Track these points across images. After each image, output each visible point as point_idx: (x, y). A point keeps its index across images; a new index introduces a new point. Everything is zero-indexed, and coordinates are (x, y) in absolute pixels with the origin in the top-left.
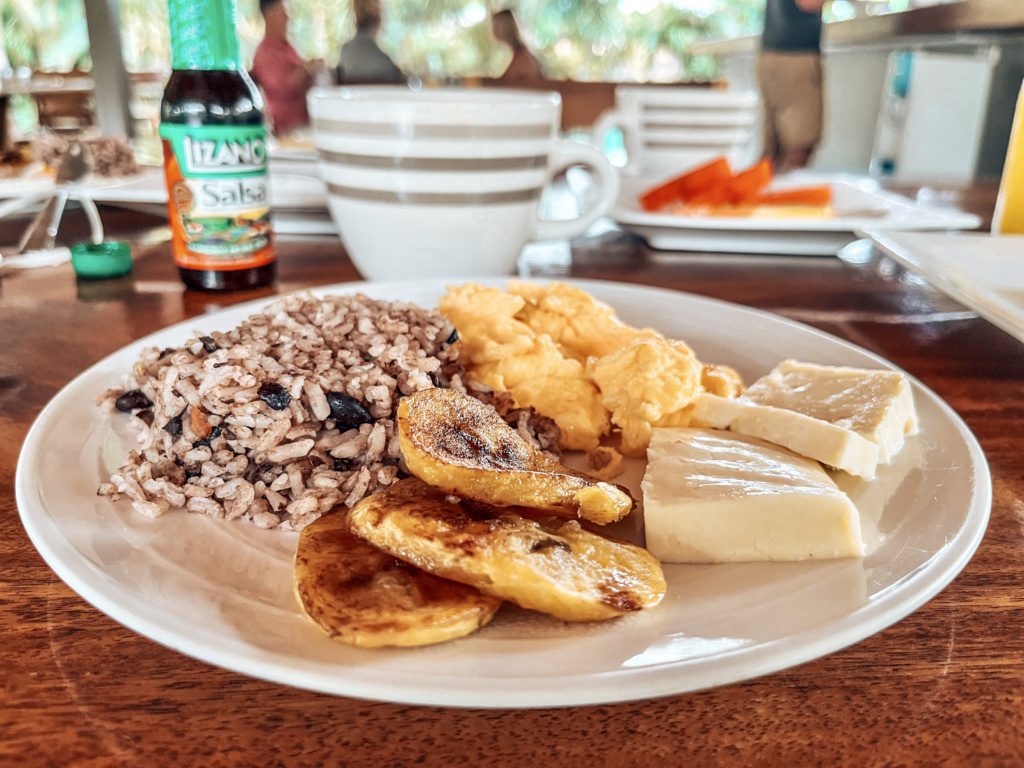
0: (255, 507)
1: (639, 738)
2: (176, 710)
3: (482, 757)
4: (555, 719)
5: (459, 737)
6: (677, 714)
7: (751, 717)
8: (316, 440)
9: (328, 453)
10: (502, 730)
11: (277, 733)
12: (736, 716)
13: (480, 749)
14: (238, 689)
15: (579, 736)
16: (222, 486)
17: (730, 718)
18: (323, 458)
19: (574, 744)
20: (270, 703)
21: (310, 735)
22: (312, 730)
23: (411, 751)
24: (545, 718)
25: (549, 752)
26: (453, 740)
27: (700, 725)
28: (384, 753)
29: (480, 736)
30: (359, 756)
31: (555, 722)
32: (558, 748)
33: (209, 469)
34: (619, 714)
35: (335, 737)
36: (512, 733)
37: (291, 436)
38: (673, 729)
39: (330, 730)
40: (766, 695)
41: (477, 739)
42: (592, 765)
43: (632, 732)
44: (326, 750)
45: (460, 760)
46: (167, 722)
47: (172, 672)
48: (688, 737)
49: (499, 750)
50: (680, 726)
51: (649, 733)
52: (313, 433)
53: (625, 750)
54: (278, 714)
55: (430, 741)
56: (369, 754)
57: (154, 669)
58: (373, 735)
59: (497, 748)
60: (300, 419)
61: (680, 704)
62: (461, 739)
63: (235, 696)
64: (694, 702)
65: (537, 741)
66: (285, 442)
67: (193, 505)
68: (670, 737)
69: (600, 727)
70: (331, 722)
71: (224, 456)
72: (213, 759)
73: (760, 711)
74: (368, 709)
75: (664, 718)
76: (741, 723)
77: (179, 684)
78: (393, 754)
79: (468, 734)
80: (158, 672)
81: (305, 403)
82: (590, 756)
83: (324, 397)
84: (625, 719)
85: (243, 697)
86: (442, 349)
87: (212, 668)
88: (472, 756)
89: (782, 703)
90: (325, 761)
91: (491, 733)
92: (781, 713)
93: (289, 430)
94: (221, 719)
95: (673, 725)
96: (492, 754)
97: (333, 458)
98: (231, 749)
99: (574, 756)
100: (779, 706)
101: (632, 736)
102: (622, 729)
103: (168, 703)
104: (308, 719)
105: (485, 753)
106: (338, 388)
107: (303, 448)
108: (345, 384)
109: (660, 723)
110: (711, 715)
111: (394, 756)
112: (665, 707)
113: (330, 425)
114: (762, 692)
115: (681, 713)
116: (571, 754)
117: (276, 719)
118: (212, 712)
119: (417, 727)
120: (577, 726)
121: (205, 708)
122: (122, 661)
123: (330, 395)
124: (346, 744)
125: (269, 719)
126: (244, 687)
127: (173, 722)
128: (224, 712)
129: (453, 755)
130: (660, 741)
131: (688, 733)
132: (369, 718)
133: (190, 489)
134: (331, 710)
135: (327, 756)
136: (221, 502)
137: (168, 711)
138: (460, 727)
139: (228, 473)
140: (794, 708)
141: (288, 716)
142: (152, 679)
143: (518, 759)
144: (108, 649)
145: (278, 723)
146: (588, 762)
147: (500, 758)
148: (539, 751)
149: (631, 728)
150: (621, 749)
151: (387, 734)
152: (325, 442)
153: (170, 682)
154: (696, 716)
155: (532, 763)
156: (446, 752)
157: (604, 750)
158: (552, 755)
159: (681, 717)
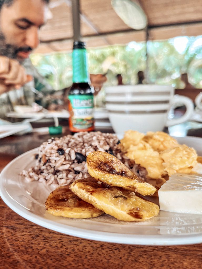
0: (54, 182)
1: (138, 264)
2: (15, 229)
3: (86, 258)
4: (113, 252)
5: (82, 251)
6: (154, 259)
7: (181, 265)
8: (71, 165)
9: (73, 169)
10: (95, 252)
11: (35, 240)
12: (176, 264)
13: (87, 255)
14: (32, 227)
15: (118, 258)
16: (48, 176)
17: (173, 263)
18: (72, 170)
19: (116, 260)
20: (38, 232)
21: (43, 242)
22: (45, 241)
23: (67, 252)
24: (110, 251)
25: (106, 261)
26: (80, 251)
27: (161, 264)
28: (60, 251)
29: (88, 252)
30: (53, 250)
31: (113, 253)
32: (110, 261)
33: (45, 171)
34: (135, 255)
35: (49, 244)
36: (98, 253)
37: (64, 163)
38: (151, 263)
39: (49, 242)
40: (190, 259)
41: (87, 253)
42: (118, 268)
43: (136, 261)
44: (45, 246)
45: (79, 257)
46: (11, 232)
47: (20, 220)
48: (155, 266)
49: (92, 257)
50: (154, 263)
51: (142, 263)
52: (71, 163)
53: (132, 265)
54: (38, 235)
55: (73, 250)
56: (56, 250)
57: (16, 219)
58: (59, 246)
59: (91, 256)
60: (67, 159)
61: (157, 256)
62: (83, 252)
63: (31, 229)
64: (162, 256)
65: (105, 257)
66: (63, 165)
67: (40, 180)
68: (148, 265)
69: (126, 257)
70: (50, 240)
71: (49, 168)
72: (17, 242)
73: (185, 264)
74: (61, 238)
75: (149, 259)
76: (176, 266)
77: (20, 223)
78: (62, 251)
79: (85, 251)
80: (16, 220)
81: (69, 155)
82: (119, 265)
83: (75, 154)
84: (136, 257)
85: (32, 229)
86: (115, 146)
87: (29, 221)
88: (84, 257)
89: (194, 262)
90: (43, 249)
91: (92, 252)
92: (192, 265)
93: (64, 161)
94: (24, 233)
95: (151, 262)
96: (89, 258)
97: (74, 170)
98: (22, 241)
99: (114, 264)
100: (193, 263)
101: (136, 262)
102: (133, 259)
103: (15, 227)
104: (45, 238)
105: (88, 257)
106: (79, 152)
107: (67, 167)
108: (81, 151)
109: (148, 261)
110: (166, 262)
111: (62, 252)
112: (151, 256)
113: (76, 161)
114: (189, 258)
115: (156, 259)
116: (113, 263)
117: (37, 236)
118: (23, 231)
119: (72, 246)
120: (119, 256)
121: (22, 230)
122: (10, 216)
123: (76, 153)
124: (51, 246)
125: (35, 236)
126: (34, 227)
127: (13, 232)
128: (26, 232)
129: (78, 255)
130: (144, 265)
131: (155, 265)
132: (61, 241)
133: (40, 176)
134: (52, 237)
135: (44, 248)
136: (46, 180)
137: (13, 229)
138: (84, 248)
139: (49, 173)
140: (198, 265)
141: (40, 236)
142: (15, 221)
143: (96, 261)
144: (9, 213)
145: (37, 237)
146: (117, 267)
147: (91, 259)
148: (104, 260)
149: (137, 260)
150: (130, 265)
151: (63, 246)
152: (73, 166)
153: (18, 222)
154: (161, 261)
155: (100, 263)
156: (77, 254)
157: (124, 264)
158: (107, 262)
159: (156, 260)
